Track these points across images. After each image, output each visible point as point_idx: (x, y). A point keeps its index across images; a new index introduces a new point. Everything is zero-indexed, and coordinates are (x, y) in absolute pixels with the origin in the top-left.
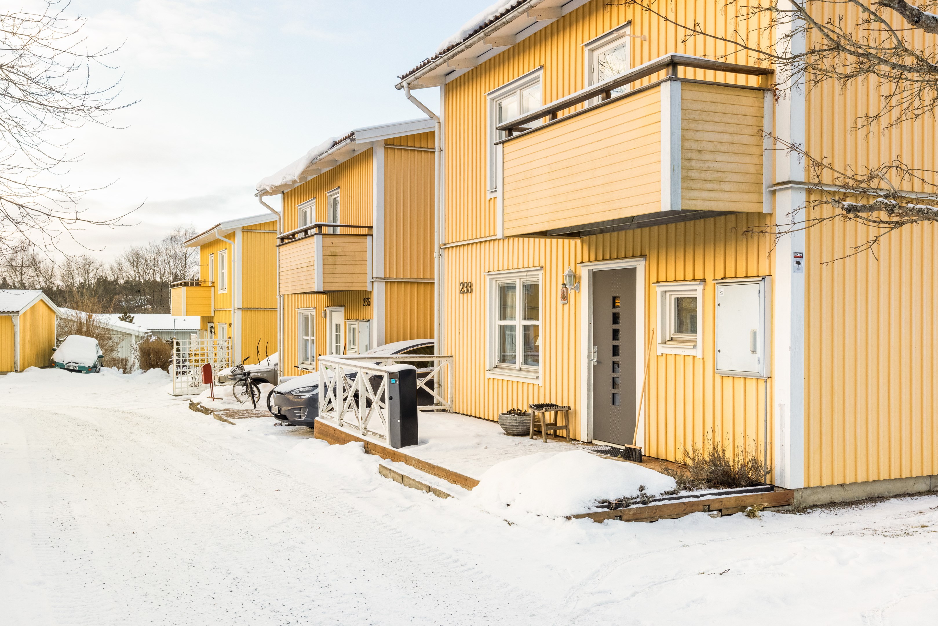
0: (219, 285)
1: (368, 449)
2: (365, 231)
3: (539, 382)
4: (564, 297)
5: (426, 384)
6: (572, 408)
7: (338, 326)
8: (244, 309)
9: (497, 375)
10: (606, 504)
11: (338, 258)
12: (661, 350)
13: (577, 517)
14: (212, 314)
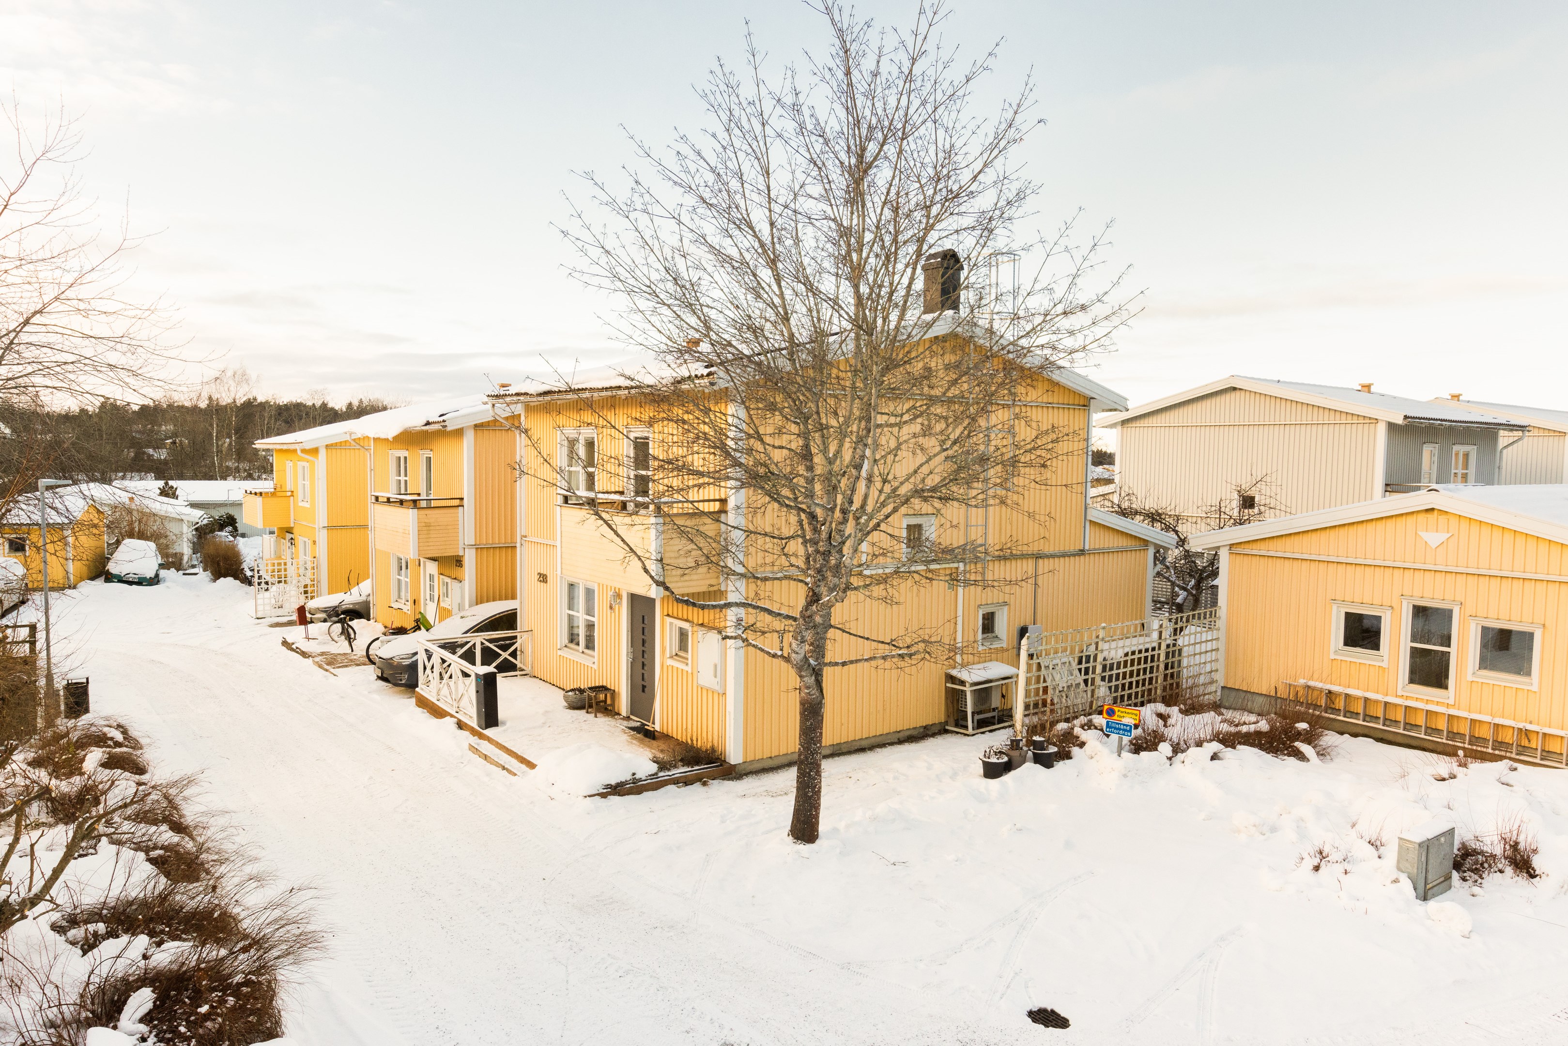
0: (299, 495)
1: (461, 725)
2: (457, 502)
3: (595, 667)
4: (611, 608)
5: (509, 655)
6: (616, 690)
7: (431, 577)
8: (329, 528)
9: (566, 653)
10: (608, 786)
11: (432, 528)
12: (670, 662)
13: (590, 796)
14: (292, 525)
